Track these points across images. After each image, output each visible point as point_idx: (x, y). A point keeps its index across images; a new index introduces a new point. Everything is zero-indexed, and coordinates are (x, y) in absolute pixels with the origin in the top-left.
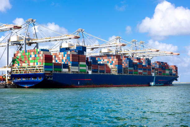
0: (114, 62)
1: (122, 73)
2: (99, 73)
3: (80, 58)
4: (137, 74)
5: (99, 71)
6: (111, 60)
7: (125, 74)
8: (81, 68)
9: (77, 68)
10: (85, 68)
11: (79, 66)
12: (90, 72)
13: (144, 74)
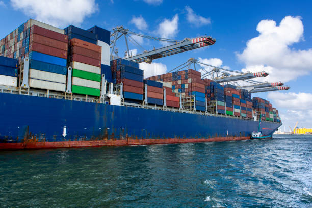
0: (186, 86)
1: (204, 112)
2: (145, 106)
3: (75, 50)
4: (231, 115)
5: (146, 100)
6: (180, 82)
7: (212, 115)
8: (78, 81)
9: (62, 78)
10: (95, 85)
11: (70, 72)
12: (116, 100)
13: (242, 117)
